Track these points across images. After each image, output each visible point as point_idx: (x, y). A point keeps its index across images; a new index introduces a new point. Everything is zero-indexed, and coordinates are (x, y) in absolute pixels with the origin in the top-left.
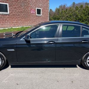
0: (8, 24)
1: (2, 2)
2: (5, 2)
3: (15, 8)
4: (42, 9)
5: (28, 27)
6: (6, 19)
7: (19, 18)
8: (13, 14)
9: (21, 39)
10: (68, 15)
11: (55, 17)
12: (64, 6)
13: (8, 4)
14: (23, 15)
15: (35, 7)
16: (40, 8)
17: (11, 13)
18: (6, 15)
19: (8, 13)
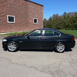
0: (13, 30)
1: (10, 15)
2: (13, 15)
3: (19, 19)
4: (38, 19)
5: (28, 32)
6: (12, 26)
7: (21, 25)
8: (17, 23)
9: (26, 37)
10: (58, 23)
11: (48, 24)
12: (57, 15)
13: (14, 16)
14: (24, 23)
15: (33, 18)
16: (37, 18)
17: (16, 22)
18: (13, 23)
19: (14, 22)
